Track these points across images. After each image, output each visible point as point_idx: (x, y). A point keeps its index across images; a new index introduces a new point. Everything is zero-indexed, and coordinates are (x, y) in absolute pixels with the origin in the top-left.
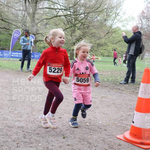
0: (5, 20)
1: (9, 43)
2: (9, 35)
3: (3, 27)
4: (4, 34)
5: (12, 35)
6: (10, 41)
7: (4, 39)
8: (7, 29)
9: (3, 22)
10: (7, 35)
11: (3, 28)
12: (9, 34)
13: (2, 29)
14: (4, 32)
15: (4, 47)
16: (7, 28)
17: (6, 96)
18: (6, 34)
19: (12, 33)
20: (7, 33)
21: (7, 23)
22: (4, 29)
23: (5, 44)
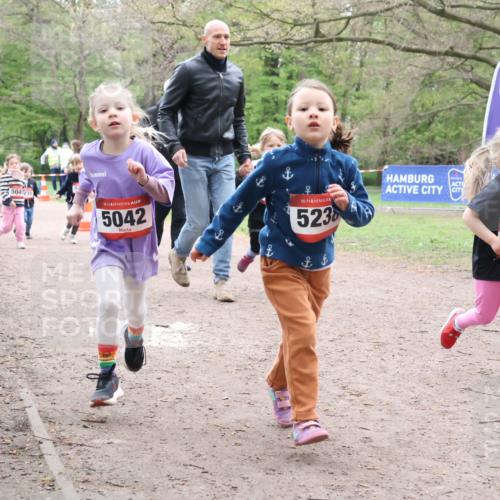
0: (453, 11)
1: (472, 127)
2: (474, 86)
3: (443, 49)
4: (451, 83)
5: (488, 88)
6: (480, 119)
7: (450, 109)
8: (466, 58)
9: (445, 24)
10: (466, 89)
11: (447, 54)
12: (472, 81)
13: (436, 58)
14: (447, 74)
15: (449, 148)
16: (466, 52)
17: (465, 396)
18: (459, 82)
19: (492, 75)
20: (465, 75)
21: (463, 25)
22: (450, 59)
23: (453, 133)
